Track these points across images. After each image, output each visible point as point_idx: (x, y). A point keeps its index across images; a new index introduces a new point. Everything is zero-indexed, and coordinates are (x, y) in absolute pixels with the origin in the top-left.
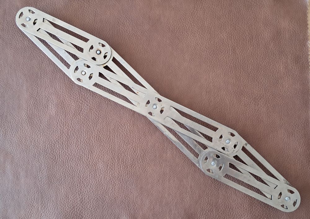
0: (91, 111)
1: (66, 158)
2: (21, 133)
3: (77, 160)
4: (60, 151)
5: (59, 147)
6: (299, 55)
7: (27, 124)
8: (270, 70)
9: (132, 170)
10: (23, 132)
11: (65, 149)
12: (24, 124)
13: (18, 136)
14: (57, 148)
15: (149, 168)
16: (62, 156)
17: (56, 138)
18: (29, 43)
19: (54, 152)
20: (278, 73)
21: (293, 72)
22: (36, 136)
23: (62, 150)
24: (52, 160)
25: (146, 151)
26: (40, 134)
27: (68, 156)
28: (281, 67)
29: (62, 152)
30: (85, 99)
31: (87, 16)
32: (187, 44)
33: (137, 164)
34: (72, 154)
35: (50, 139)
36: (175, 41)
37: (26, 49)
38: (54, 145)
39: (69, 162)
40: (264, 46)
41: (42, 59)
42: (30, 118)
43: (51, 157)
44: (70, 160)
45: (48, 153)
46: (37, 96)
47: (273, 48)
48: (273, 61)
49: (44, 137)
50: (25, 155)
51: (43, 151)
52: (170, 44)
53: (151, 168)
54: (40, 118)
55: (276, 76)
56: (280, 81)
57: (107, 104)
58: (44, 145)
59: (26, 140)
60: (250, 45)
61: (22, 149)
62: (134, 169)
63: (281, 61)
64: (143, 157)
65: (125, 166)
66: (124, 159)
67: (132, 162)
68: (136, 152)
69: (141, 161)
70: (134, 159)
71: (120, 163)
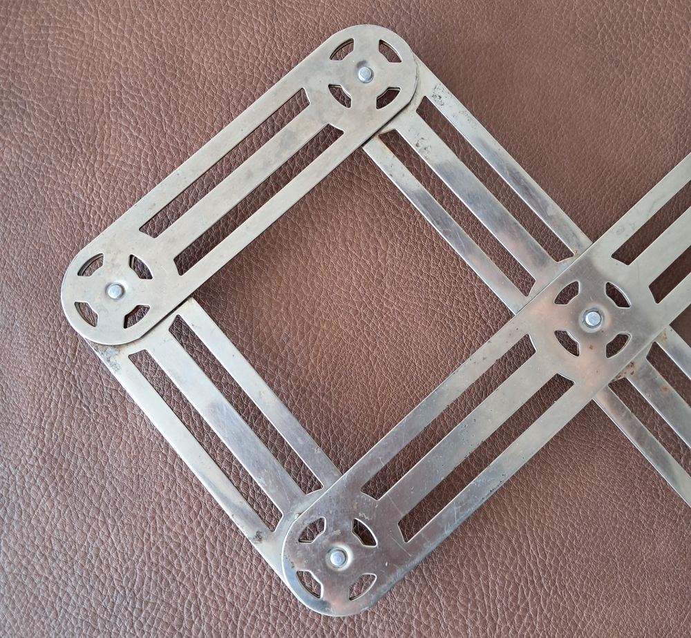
0: (305, 400)
1: (227, 614)
2: (24, 530)
3: (275, 619)
4: (198, 588)
5: (189, 568)
7: (46, 489)
10: (33, 522)
11: (219, 576)
12: (33, 488)
13: (11, 544)
14: (183, 576)
15: (589, 617)
16: (208, 608)
17: (171, 535)
18: (19, 157)
19: (170, 594)
22: (89, 535)
23: (205, 582)
24: (168, 630)
25: (563, 544)
26: (105, 522)
27: (232, 605)
29: (204, 589)
30: (274, 349)
31: (239, 23)
32: (653, 82)
33: (533, 605)
34: (247, 596)
35: (148, 540)
37: (11, 179)
38: (170, 563)
39: (241, 630)
41: (81, 212)
42: (56, 460)
43: (161, 619)
44: (244, 623)
45: (147, 603)
46: (73, 367)
49: (124, 534)
50: (49, 625)
51: (124, 597)
52: (589, 87)
53: (597, 613)
54: (96, 456)
57: (367, 360)
58: (127, 569)
59: (46, 559)
61: (36, 597)
62: (525, 629)
64: (556, 569)
65: (482, 617)
66: (472, 589)
67: (510, 599)
68: (523, 552)
69: (549, 588)
70: (516, 587)
71: (461, 610)
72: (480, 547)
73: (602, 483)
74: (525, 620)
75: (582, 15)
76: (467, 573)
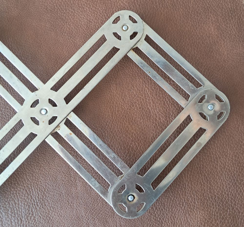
6: (231, 8)
8: (198, 36)
9: (29, 222)
15: (54, 215)
20: (209, 38)
21: (230, 32)
28: (211, 29)
32: (75, 25)
33: (35, 212)
36: (58, 23)
40: (182, 5)
47: (195, 5)
48: (198, 23)
52: (52, 29)
53: (57, 213)
55: (207, 43)
56: (214, 48)
60: (163, 8)
62: (32, 221)
63: (210, 20)
64: (43, 199)
65: (17, 219)
66: (14, 209)
67: (27, 211)
68: (31, 194)
69: (40, 206)
70: (29, 206)
71: (10, 216)
72: (16, 194)
73: (58, 168)
74: (32, 218)
75: (50, 3)
76: (12, 203)
